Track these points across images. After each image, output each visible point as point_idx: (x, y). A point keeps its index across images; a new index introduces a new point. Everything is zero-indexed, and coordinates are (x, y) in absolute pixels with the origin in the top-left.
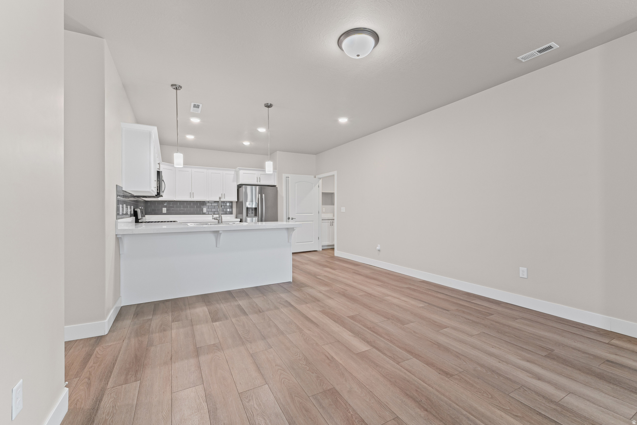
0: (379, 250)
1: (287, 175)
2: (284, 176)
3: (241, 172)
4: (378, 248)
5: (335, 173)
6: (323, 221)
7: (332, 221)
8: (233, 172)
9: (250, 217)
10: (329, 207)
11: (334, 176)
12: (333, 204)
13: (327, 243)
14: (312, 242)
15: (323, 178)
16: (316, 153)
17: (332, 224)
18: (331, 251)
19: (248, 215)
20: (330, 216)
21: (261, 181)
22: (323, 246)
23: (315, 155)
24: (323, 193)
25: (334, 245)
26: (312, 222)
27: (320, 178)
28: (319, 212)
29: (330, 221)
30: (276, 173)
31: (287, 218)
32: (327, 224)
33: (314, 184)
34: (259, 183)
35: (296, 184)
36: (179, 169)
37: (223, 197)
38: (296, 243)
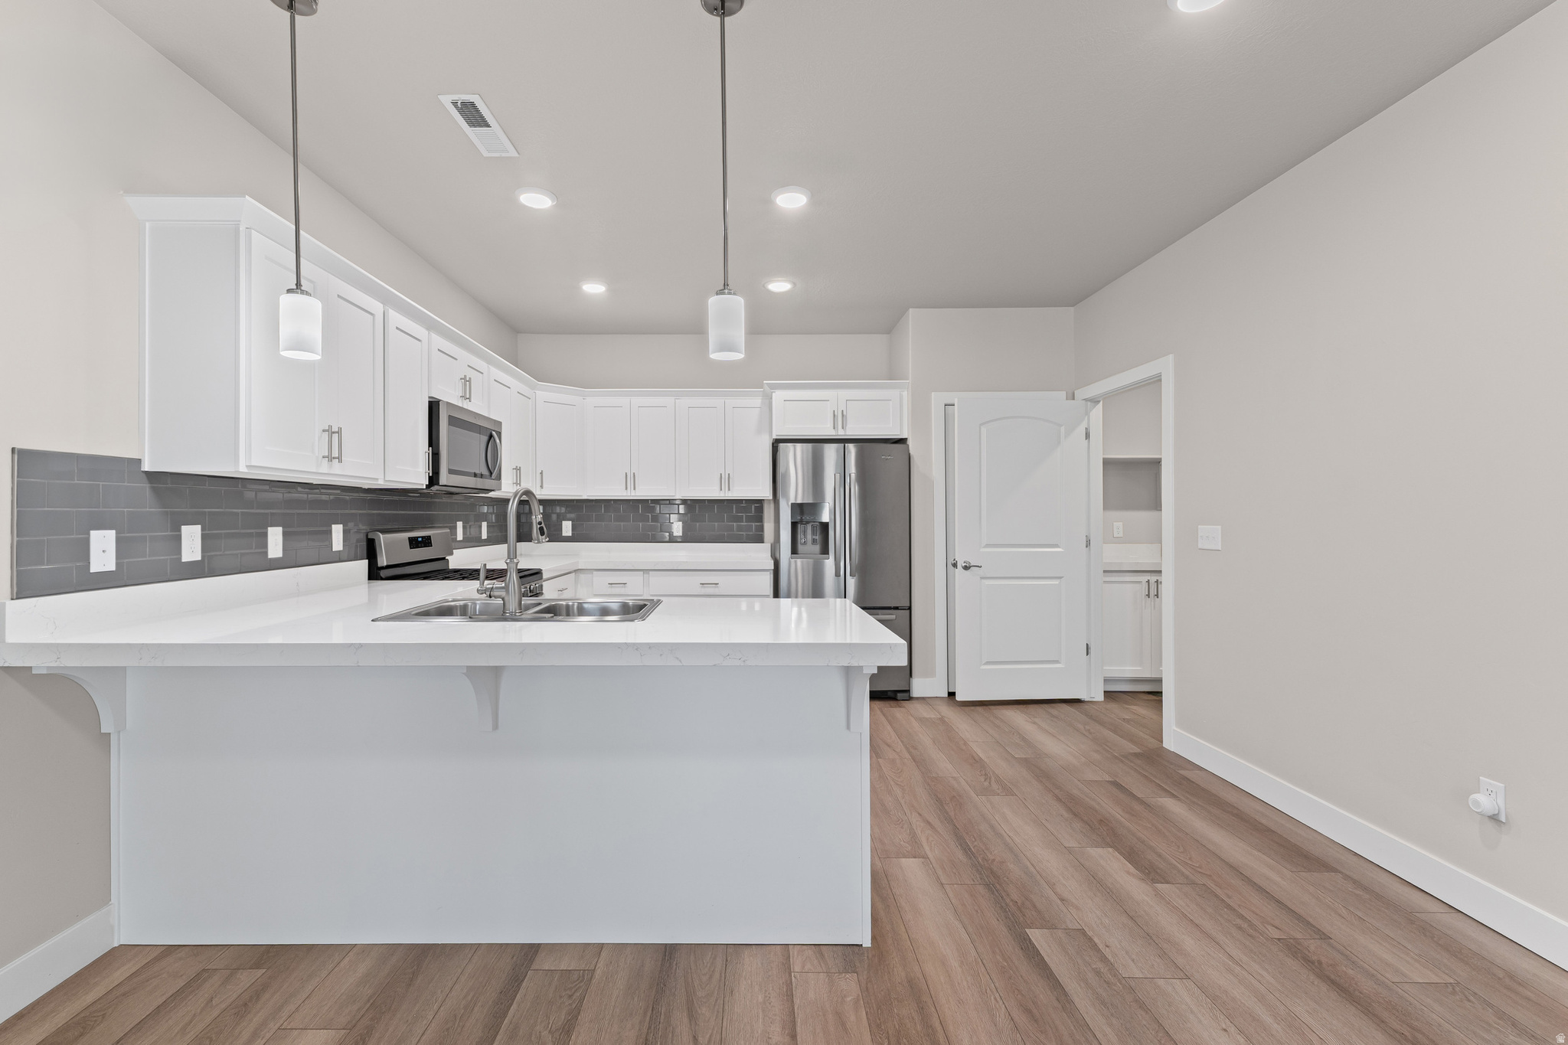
0: (1494, 818)
1: (954, 397)
2: (937, 399)
3: (778, 396)
4: (1484, 801)
5: (1165, 366)
6: (1108, 579)
7: (1153, 578)
8: (757, 401)
9: (805, 556)
10: (1141, 517)
11: (1157, 380)
12: (1156, 505)
13: (1129, 669)
14: (1057, 662)
15: (1108, 399)
16: (1075, 297)
17: (1153, 592)
18: (1141, 710)
19: (800, 548)
20: (1140, 555)
21: (849, 426)
22: (1106, 681)
23: (1072, 309)
24: (1107, 463)
25: (1159, 681)
26: (1056, 582)
27: (1095, 401)
28: (1088, 544)
29: (1144, 578)
30: (905, 394)
31: (951, 561)
32: (1130, 590)
33: (1063, 427)
34: (841, 434)
35: (984, 430)
36: (594, 400)
37: (725, 486)
38: (984, 664)
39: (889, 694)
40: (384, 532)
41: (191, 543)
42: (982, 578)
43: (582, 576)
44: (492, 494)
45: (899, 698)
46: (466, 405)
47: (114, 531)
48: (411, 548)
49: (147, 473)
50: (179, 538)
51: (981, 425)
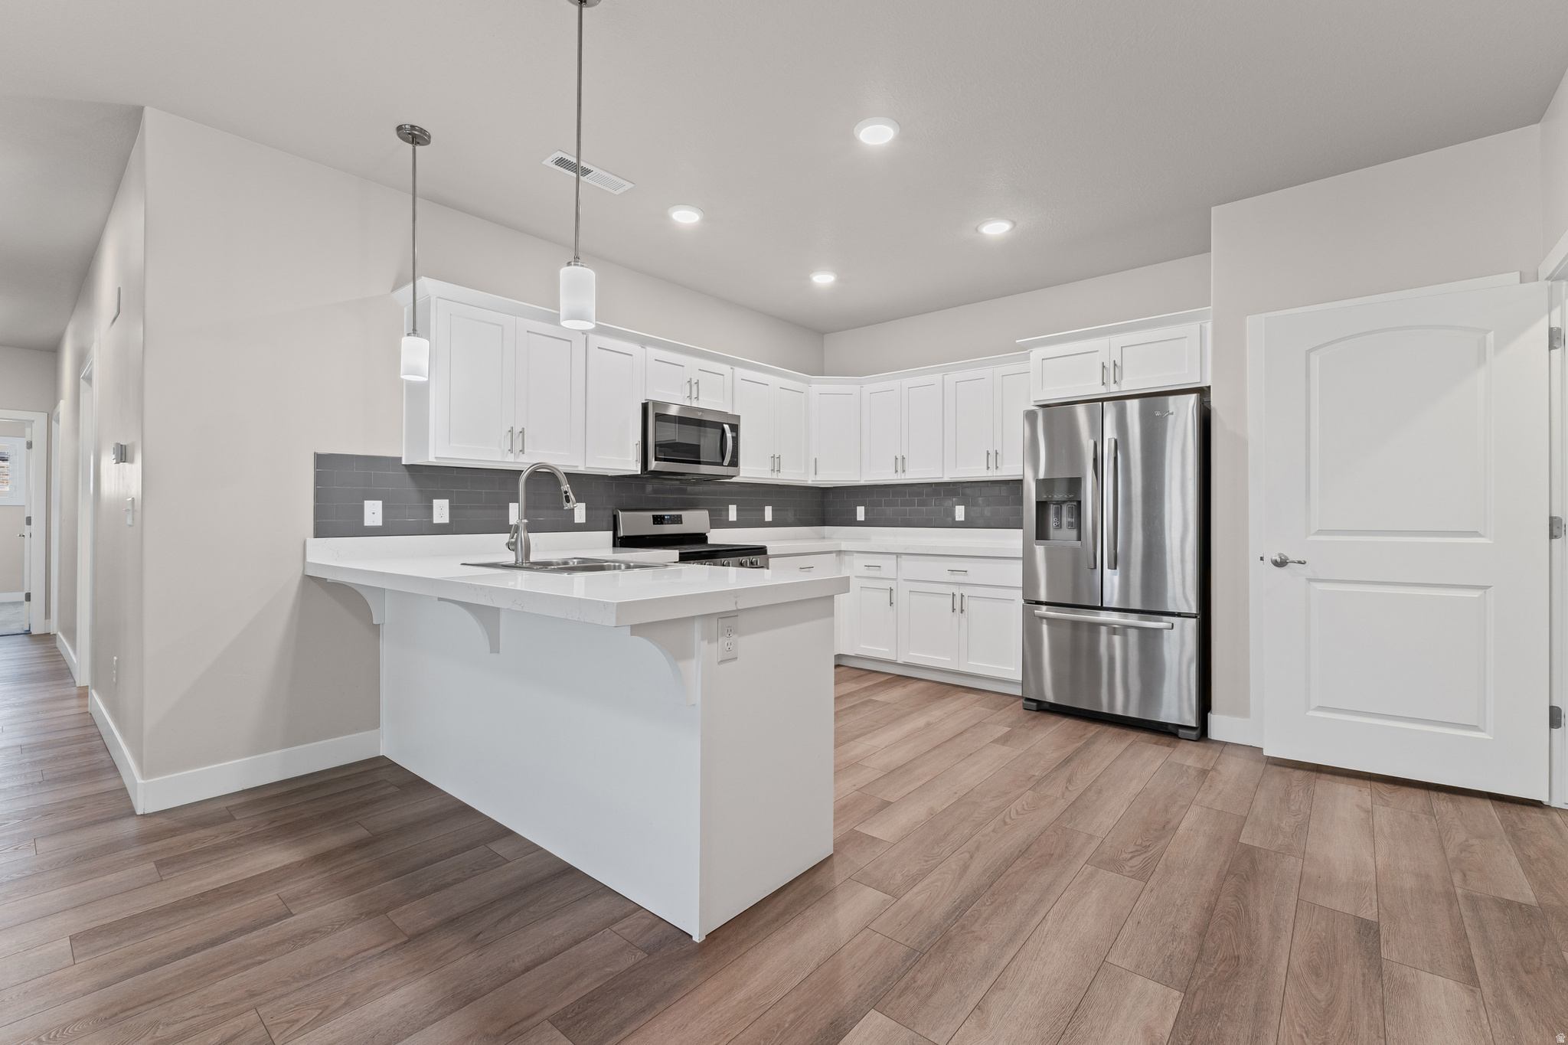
2: (1254, 326)
8: (1028, 365)
19: (1052, 533)
30: (1208, 325)
33: (1492, 333)
34: (1114, 390)
35: (1315, 358)
36: (872, 386)
37: (992, 464)
38: (1315, 709)
39: (1170, 728)
40: (622, 510)
41: (441, 510)
42: (1310, 580)
43: (847, 558)
44: (734, 480)
45: (1180, 735)
46: (695, 404)
47: (381, 502)
48: (654, 524)
49: (405, 465)
50: (431, 507)
51: (1309, 352)
